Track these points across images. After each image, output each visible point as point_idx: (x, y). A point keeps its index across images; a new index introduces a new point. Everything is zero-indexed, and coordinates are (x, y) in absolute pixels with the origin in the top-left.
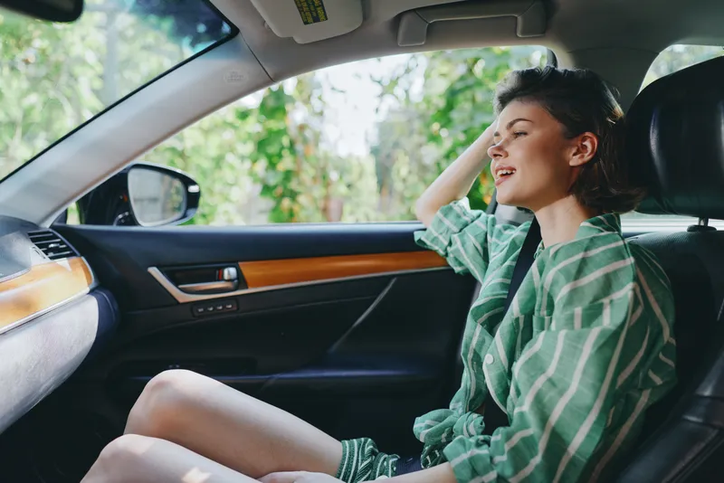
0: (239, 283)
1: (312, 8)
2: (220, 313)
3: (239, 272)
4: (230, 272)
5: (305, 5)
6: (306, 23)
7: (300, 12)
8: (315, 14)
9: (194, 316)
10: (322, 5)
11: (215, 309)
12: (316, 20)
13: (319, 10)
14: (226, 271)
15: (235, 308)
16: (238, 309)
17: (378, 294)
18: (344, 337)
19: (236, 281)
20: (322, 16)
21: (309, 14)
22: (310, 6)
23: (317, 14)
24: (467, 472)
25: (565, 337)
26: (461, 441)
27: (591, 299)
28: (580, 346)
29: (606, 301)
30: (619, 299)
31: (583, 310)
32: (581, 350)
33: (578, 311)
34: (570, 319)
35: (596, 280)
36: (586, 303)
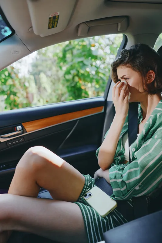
0: (23, 131)
1: (54, 23)
2: (18, 143)
3: (22, 127)
4: (19, 128)
5: (52, 21)
6: (49, 28)
7: (49, 24)
8: (53, 25)
9: (8, 146)
10: (57, 22)
11: (15, 142)
12: (53, 27)
14: (18, 127)
15: (23, 140)
16: (24, 141)
17: (74, 126)
18: (63, 143)
19: (22, 130)
20: (55, 26)
21: (51, 25)
22: (53, 21)
23: (54, 25)
24: (113, 177)
25: (160, 141)
26: (115, 167)
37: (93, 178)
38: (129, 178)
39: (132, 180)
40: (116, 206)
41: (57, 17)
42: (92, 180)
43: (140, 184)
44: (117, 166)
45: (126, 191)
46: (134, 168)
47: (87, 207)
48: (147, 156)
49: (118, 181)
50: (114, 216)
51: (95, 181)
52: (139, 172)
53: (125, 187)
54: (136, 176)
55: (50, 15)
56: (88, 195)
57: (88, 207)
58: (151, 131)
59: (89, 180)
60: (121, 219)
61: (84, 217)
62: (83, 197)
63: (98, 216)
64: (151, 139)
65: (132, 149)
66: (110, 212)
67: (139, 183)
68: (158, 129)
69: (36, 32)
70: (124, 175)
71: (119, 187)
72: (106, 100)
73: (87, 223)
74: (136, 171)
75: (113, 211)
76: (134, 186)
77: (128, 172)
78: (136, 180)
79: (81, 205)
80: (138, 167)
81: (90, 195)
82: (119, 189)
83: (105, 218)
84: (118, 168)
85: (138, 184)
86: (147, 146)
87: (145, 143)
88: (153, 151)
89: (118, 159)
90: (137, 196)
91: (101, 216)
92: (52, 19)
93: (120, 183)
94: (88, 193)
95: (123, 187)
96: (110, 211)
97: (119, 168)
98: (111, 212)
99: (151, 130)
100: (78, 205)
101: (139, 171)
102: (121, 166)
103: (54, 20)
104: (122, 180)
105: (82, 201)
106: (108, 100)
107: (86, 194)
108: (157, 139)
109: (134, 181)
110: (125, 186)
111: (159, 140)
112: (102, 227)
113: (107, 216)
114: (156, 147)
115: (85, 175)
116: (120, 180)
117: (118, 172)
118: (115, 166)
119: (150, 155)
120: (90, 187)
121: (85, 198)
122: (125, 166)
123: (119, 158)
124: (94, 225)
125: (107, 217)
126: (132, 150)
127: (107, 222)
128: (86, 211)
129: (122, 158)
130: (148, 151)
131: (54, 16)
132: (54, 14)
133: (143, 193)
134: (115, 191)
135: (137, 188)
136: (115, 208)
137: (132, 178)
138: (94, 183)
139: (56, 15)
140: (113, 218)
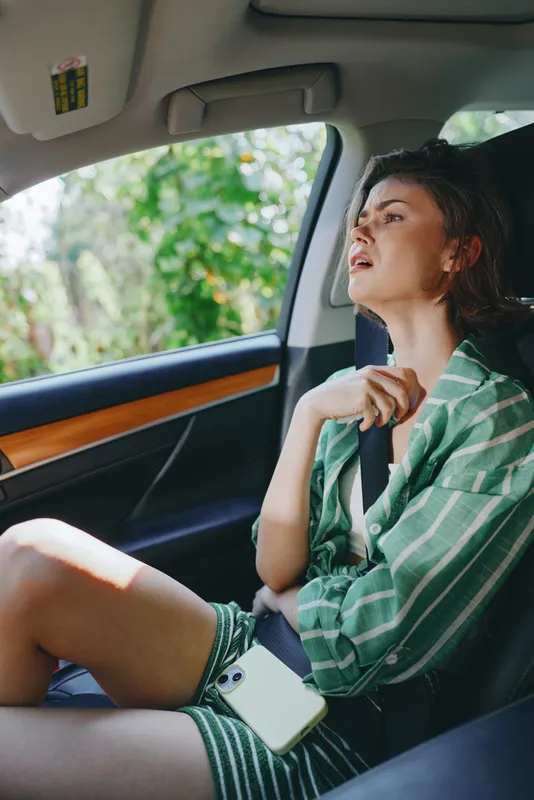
0: (1, 465)
1: (72, 92)
5: (64, 88)
6: (59, 112)
7: (55, 97)
8: (73, 100)
10: (86, 88)
12: (73, 107)
13: (81, 94)
16: (6, 499)
20: (81, 102)
21: (66, 100)
22: (70, 88)
23: (76, 100)
24: (311, 621)
25: (459, 498)
26: (316, 586)
27: (498, 463)
28: (475, 511)
29: (511, 467)
30: (523, 467)
31: (488, 475)
32: (475, 516)
33: (482, 475)
34: (471, 481)
35: (508, 442)
36: (492, 467)
37: (249, 614)
38: (363, 624)
39: (373, 633)
40: (323, 710)
41: (80, 73)
42: (246, 623)
43: (400, 648)
44: (324, 581)
45: (356, 671)
46: (379, 590)
47: (223, 723)
48: (419, 549)
49: (326, 637)
50: (318, 748)
51: (256, 626)
52: (394, 606)
53: (350, 658)
54: (386, 621)
55: (50, 69)
56: (230, 677)
57: (229, 721)
58: (429, 461)
59: (232, 624)
60: (341, 754)
61: (215, 759)
62: (214, 687)
63: (262, 753)
64: (430, 490)
65: (369, 525)
66: (304, 735)
67: (398, 645)
68: (454, 455)
69: (14, 126)
70: (345, 615)
71: (332, 658)
72: (284, 343)
73: (222, 782)
74: (385, 602)
75: (314, 729)
76: (382, 655)
77: (358, 604)
78: (388, 633)
79: (203, 719)
80: (392, 588)
81: (237, 677)
82: (330, 664)
83: (286, 757)
84: (327, 588)
85: (394, 648)
86: (418, 514)
87: (414, 504)
88: (438, 531)
89: (325, 549)
90: (393, 681)
91: (272, 752)
92: (63, 80)
93: (333, 644)
94: (230, 672)
95: (343, 656)
96: (302, 732)
97: (332, 590)
98: (309, 734)
99: (431, 458)
100: (192, 720)
101: (396, 601)
102: (335, 581)
103: (72, 84)
104: (340, 634)
105: (208, 700)
106: (291, 343)
107: (224, 673)
108: (452, 489)
109: (379, 638)
110: (353, 653)
111: (457, 494)
112: (276, 790)
113: (293, 750)
114: (446, 519)
115: (219, 606)
116: (332, 635)
117: (325, 603)
118: (317, 580)
119: (428, 545)
120: (239, 647)
121: (222, 689)
122: (350, 578)
123: (330, 544)
124: (247, 785)
125: (293, 755)
126: (371, 528)
127: (294, 773)
128: (219, 738)
129: (339, 547)
130: (422, 531)
131: (68, 68)
132: (68, 62)
133: (412, 672)
134: (317, 671)
135: (392, 659)
136: (322, 720)
137: (372, 627)
138: (250, 631)
139: (75, 65)
140: (315, 756)
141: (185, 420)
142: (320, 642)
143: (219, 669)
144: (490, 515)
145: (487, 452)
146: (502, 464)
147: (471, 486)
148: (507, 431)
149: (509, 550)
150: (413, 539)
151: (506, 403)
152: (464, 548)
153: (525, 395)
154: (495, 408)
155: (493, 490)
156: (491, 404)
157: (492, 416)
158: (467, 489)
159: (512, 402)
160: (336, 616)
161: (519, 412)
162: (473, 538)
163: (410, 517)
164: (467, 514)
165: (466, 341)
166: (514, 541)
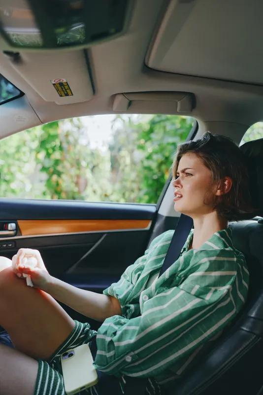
3: (17, 226)
17: (96, 242)
18: (75, 265)
24: (104, 331)
27: (207, 284)
28: (187, 302)
29: (213, 289)
30: (220, 291)
31: (199, 288)
32: (186, 304)
33: (197, 287)
34: (192, 288)
35: (215, 276)
36: (203, 285)
38: (121, 338)
39: (124, 343)
40: (95, 381)
44: (119, 318)
46: (134, 326)
48: (157, 311)
49: (106, 339)
52: (136, 334)
54: (130, 339)
56: (68, 354)
58: (179, 275)
62: (60, 357)
64: (174, 288)
65: (143, 295)
66: (83, 390)
70: (118, 333)
71: (105, 351)
74: (134, 331)
77: (124, 329)
78: (129, 345)
80: (138, 325)
81: (72, 355)
82: (103, 353)
84: (118, 320)
85: (130, 353)
86: (165, 297)
87: (165, 292)
88: (168, 306)
95: (109, 351)
97: (120, 321)
101: (137, 332)
102: (123, 320)
108: (182, 290)
109: (125, 346)
110: (114, 351)
111: (182, 292)
114: (174, 302)
116: (108, 339)
117: (113, 325)
118: (117, 316)
119: (161, 311)
123: (132, 306)
126: (143, 297)
134: (99, 355)
135: (128, 359)
137: (123, 341)
141: (102, 234)
142: (103, 340)
143: (66, 348)
144: (193, 306)
145: (203, 277)
146: (209, 286)
147: (191, 291)
148: (215, 271)
149: (205, 332)
150: (156, 306)
151: (221, 259)
152: (176, 317)
153: (235, 259)
154: (213, 258)
155: (201, 296)
156: (213, 256)
157: (210, 261)
158: (189, 291)
159: (225, 259)
160: (114, 332)
161: (226, 265)
162: (181, 314)
163: (160, 297)
164: (182, 303)
165: (224, 230)
166: (208, 328)
